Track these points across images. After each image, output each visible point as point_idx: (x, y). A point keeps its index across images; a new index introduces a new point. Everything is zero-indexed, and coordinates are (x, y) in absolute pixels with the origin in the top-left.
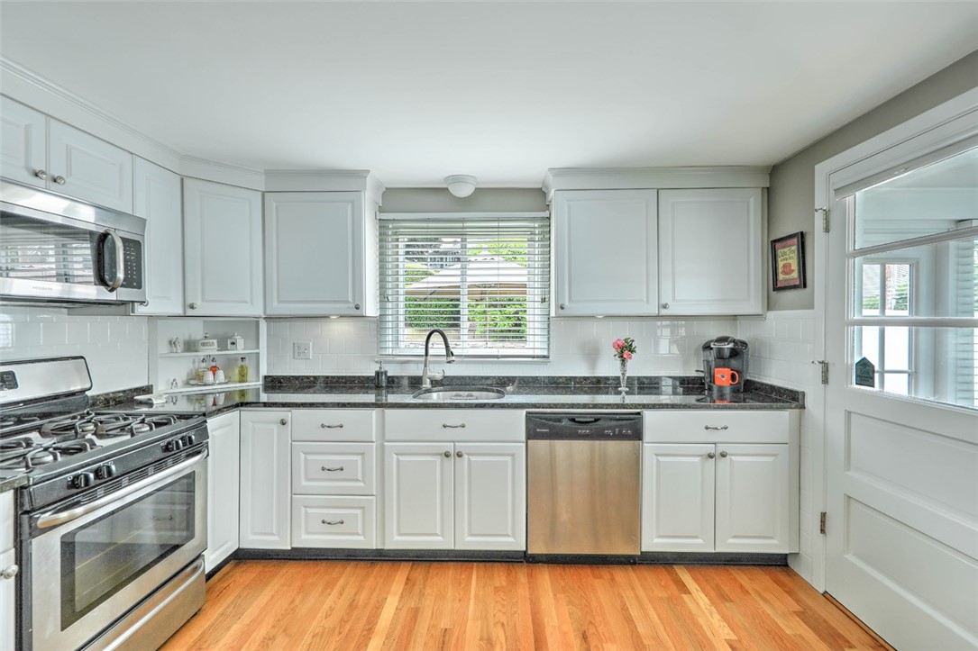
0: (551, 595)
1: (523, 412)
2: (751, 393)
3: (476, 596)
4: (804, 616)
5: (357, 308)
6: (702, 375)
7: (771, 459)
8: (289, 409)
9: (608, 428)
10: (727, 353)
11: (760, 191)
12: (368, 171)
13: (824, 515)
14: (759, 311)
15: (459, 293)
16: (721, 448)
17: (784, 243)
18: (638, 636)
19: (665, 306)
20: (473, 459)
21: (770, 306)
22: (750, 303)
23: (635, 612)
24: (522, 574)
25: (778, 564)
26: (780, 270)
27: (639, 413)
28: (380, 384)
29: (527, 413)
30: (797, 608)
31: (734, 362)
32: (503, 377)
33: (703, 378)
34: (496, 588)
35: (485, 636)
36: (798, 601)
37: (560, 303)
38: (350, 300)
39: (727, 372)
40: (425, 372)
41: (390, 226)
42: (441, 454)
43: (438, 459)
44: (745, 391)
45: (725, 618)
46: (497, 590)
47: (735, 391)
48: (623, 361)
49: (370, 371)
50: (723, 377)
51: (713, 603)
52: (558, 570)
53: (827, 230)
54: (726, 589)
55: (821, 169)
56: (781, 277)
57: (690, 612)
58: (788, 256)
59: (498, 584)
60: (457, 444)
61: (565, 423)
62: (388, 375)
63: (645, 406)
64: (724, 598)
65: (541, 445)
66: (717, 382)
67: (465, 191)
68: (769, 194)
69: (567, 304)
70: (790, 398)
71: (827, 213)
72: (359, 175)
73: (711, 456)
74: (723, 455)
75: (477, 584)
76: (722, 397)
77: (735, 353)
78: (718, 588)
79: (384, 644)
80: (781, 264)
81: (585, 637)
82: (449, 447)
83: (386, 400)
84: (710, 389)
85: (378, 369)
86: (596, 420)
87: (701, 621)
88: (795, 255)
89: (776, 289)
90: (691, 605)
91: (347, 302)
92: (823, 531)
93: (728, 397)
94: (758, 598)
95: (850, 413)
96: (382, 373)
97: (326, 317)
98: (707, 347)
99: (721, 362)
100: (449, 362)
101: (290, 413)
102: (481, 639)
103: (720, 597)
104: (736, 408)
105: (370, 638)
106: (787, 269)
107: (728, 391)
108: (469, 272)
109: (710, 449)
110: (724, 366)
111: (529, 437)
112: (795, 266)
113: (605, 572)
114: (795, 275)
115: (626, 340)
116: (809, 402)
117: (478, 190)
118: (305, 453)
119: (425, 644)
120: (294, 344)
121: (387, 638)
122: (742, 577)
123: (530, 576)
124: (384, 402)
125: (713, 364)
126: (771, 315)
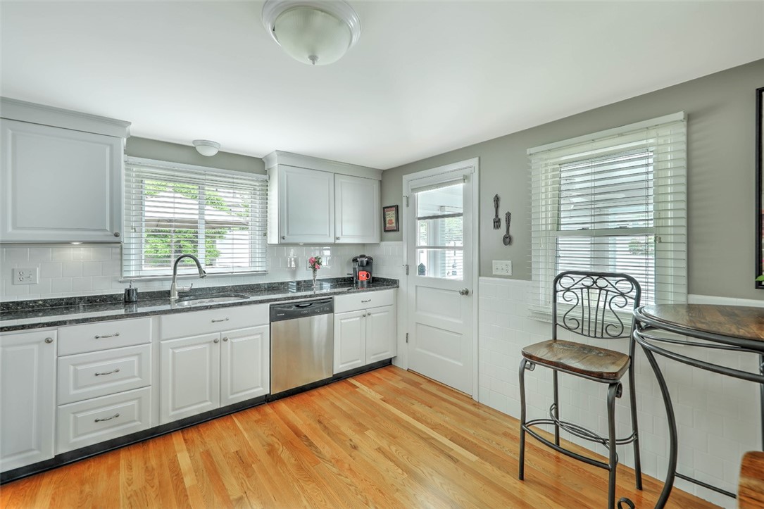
0: (292, 412)
1: (268, 305)
2: (375, 282)
3: (245, 430)
4: (404, 380)
5: (117, 235)
6: (352, 276)
7: (386, 313)
8: (56, 327)
9: (317, 308)
10: (365, 263)
11: (377, 182)
12: (130, 123)
13: (407, 334)
14: (378, 242)
15: (196, 227)
16: (368, 311)
17: (389, 209)
18: (344, 411)
19: (338, 239)
20: (234, 341)
21: (382, 239)
22: (373, 238)
23: (338, 404)
24: (268, 409)
25: (387, 364)
26: (387, 222)
27: (331, 298)
28: (128, 299)
29: (270, 305)
30: (400, 378)
31: (368, 268)
32: (236, 286)
33: (353, 278)
34: (255, 421)
35: (265, 443)
36: (399, 376)
37: (282, 235)
38: (108, 228)
39: (365, 273)
40: (173, 286)
41: (134, 169)
42: (210, 342)
43: (207, 346)
44: (372, 282)
45: (376, 392)
46: (257, 422)
47: (369, 282)
48: (315, 270)
49: (120, 290)
50: (363, 276)
51: (369, 388)
52: (288, 400)
53: (408, 206)
54: (373, 381)
55: (406, 178)
56: (388, 225)
57: (362, 395)
58: (391, 215)
59: (255, 419)
60: (223, 333)
61: (294, 308)
62: (138, 291)
63: (335, 294)
64: (372, 384)
65: (280, 324)
66: (360, 279)
67: (211, 152)
68: (381, 183)
69: (286, 235)
70: (393, 283)
71: (408, 198)
72: (122, 124)
73: (364, 316)
74: (369, 314)
75: (242, 424)
76: (362, 286)
77: (368, 263)
78: (369, 381)
79: (196, 476)
80: (387, 219)
81: (320, 422)
82: (217, 336)
83: (136, 311)
84: (357, 283)
85: (128, 287)
86: (311, 304)
87: (368, 396)
88: (394, 216)
89: (385, 231)
90: (361, 392)
91: (105, 230)
92: (407, 342)
93: (366, 286)
94: (386, 380)
95: (417, 286)
96: (133, 290)
97: (68, 243)
98: (355, 260)
99: (361, 268)
100: (202, 277)
101: (56, 332)
102: (263, 446)
103: (371, 385)
104: (370, 291)
105: (182, 478)
106: (391, 222)
107: (365, 283)
108: (206, 212)
109: (364, 312)
110: (363, 270)
111: (272, 320)
112: (394, 221)
113: (315, 392)
114: (394, 225)
115: (315, 258)
116: (401, 284)
117: (219, 152)
118: (73, 365)
119: (228, 463)
120: (13, 270)
121: (196, 472)
122: (376, 374)
123: (273, 408)
124: (135, 312)
125: (357, 270)
126: (383, 243)
